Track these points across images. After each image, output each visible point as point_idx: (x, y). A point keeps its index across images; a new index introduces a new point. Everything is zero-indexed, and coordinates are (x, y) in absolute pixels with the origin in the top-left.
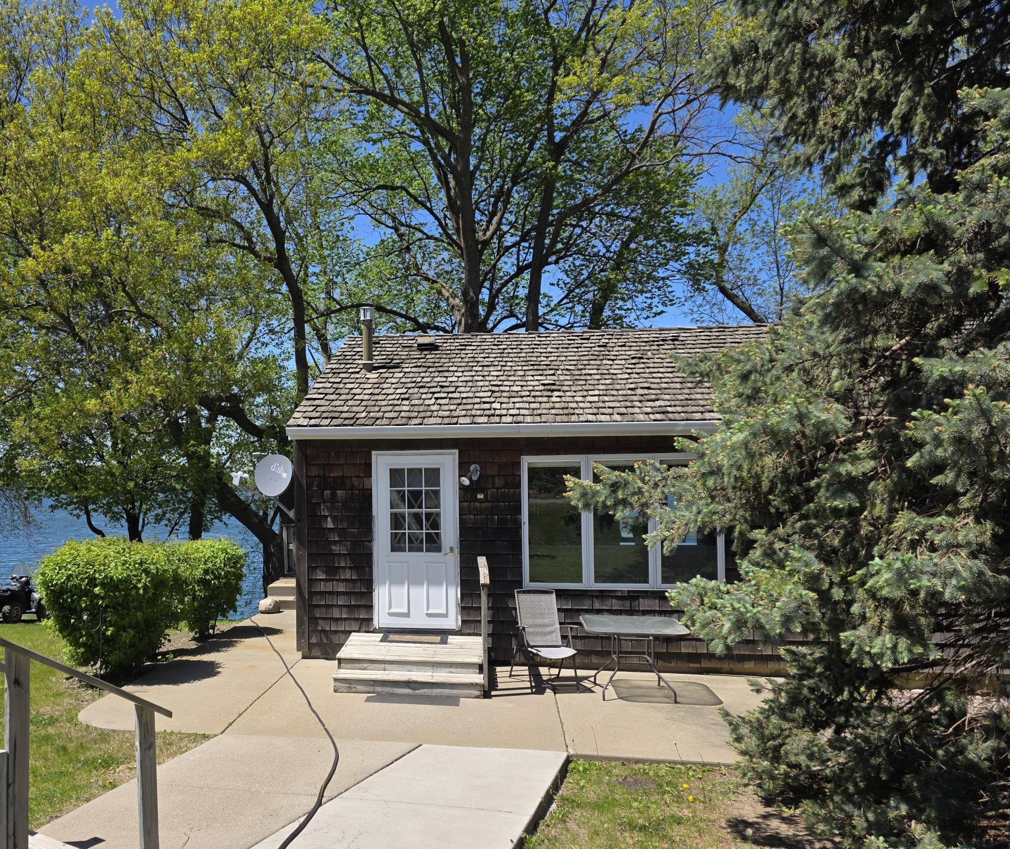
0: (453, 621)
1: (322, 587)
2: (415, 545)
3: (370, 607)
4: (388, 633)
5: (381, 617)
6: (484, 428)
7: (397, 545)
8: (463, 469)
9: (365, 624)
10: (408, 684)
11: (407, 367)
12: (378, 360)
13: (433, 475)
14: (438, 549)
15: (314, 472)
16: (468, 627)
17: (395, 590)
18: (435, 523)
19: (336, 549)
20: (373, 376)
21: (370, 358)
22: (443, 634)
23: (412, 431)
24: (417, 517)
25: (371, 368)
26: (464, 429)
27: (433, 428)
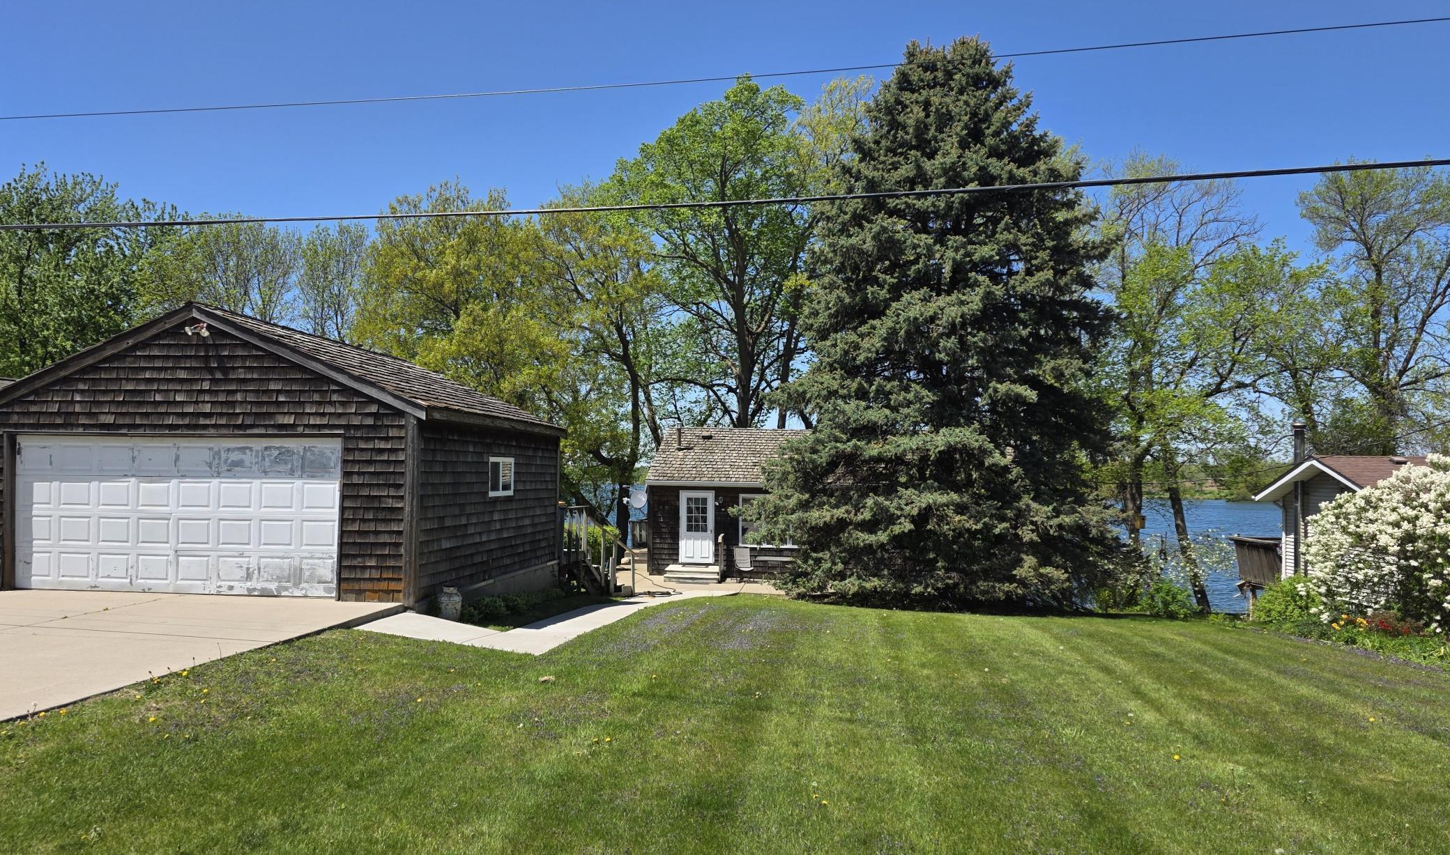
0: (711, 560)
1: (658, 546)
2: (697, 529)
3: (678, 554)
4: (684, 564)
5: (682, 559)
6: (724, 482)
7: (689, 529)
8: (716, 499)
9: (676, 561)
10: (691, 578)
11: (697, 450)
12: (684, 444)
13: (705, 501)
14: (706, 531)
15: (656, 498)
16: (716, 563)
17: (689, 542)
18: (705, 520)
19: (663, 530)
20: (681, 453)
21: (680, 444)
22: (707, 565)
23: (696, 483)
24: (698, 509)
25: (680, 450)
26: (717, 482)
27: (704, 482)
